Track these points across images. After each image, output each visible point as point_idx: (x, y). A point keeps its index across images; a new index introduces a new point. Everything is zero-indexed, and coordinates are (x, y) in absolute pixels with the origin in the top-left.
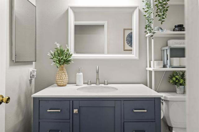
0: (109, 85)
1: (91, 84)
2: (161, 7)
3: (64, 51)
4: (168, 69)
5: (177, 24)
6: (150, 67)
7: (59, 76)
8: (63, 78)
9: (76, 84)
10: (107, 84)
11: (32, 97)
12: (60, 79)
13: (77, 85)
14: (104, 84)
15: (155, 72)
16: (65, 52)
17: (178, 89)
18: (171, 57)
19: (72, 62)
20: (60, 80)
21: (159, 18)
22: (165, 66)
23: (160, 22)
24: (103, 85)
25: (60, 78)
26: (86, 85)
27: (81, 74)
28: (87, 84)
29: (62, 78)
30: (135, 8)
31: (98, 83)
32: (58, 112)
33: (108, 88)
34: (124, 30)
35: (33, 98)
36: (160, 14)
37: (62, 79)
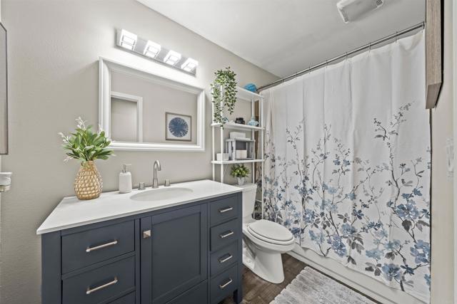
0: (173, 186)
1: (145, 186)
2: (230, 97)
3: (96, 135)
4: (234, 161)
5: (238, 117)
6: (216, 159)
7: (86, 181)
8: (95, 184)
9: (118, 190)
10: (169, 185)
11: (38, 233)
12: (89, 186)
13: (120, 193)
14: (165, 185)
15: (224, 165)
16: (97, 138)
17: (239, 181)
18: (237, 149)
19: (113, 155)
20: (88, 189)
21: (228, 108)
22: (230, 159)
23: (229, 112)
24: (163, 187)
25: (87, 185)
26: (137, 191)
27: (129, 173)
28: (139, 188)
29: (92, 184)
30: (202, 90)
31: (155, 185)
32: (113, 245)
33: (173, 189)
34: (167, 114)
35: (43, 235)
36: (230, 104)
37: (93, 186)
